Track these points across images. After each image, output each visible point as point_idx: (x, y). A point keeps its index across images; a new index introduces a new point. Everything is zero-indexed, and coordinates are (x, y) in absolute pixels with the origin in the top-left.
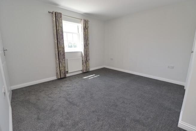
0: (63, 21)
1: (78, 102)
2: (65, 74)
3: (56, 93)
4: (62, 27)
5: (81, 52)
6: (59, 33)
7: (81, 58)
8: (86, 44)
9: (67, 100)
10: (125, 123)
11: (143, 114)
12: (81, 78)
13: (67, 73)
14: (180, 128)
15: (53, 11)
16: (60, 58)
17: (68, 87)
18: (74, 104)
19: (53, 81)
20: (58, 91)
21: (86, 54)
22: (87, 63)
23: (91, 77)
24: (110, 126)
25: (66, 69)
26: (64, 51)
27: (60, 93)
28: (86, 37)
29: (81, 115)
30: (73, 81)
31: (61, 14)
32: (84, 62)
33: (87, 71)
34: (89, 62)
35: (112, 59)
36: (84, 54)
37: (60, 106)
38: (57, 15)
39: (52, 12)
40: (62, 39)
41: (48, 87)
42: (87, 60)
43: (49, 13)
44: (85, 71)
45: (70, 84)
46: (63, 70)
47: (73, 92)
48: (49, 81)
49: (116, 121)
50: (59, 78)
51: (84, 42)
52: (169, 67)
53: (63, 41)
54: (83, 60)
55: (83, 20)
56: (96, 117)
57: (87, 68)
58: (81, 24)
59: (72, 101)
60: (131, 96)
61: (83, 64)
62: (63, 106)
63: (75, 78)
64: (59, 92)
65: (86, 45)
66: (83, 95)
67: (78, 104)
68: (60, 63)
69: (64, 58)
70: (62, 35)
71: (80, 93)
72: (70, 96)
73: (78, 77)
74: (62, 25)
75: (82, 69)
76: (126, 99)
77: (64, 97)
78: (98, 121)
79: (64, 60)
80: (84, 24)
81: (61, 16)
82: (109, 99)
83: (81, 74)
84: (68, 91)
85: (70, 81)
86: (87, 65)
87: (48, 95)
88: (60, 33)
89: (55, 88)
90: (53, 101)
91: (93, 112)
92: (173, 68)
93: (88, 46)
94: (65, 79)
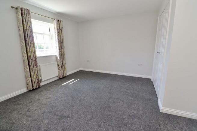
0: (32, 19)
1: (69, 113)
2: (38, 83)
3: (36, 110)
4: (31, 27)
5: (56, 56)
6: (27, 34)
7: (57, 62)
8: (61, 46)
9: (55, 115)
10: (124, 121)
11: (134, 108)
12: (60, 85)
13: (41, 82)
14: (162, 113)
15: (18, 6)
16: (31, 65)
17: (48, 98)
18: (66, 117)
19: (23, 95)
20: (37, 106)
21: (62, 58)
22: (64, 67)
23: (71, 82)
24: (113, 128)
25: (39, 77)
26: (35, 56)
27: (40, 108)
28: (60, 39)
29: (80, 127)
30: (51, 89)
31: (29, 11)
32: (60, 66)
33: (64, 76)
34: (65, 66)
35: (88, 61)
36: (60, 58)
37: (49, 124)
38: (23, 12)
39: (16, 7)
40: (32, 42)
41: (19, 104)
42: (63, 64)
43: (12, 9)
44: (61, 77)
45: (50, 94)
46: (36, 79)
47: (57, 104)
48: (17, 96)
49: (116, 122)
50: (31, 89)
51: (59, 44)
52: (139, 65)
53: (34, 44)
54: (58, 65)
55: (56, 20)
56: (97, 124)
57: (63, 73)
58: (54, 24)
59: (61, 114)
60: (117, 94)
61: (59, 69)
62: (53, 122)
63: (52, 86)
64: (38, 108)
65: (61, 48)
66: (71, 104)
67: (70, 116)
68: (31, 70)
69: (36, 64)
70: (32, 36)
71: (67, 103)
72: (55, 109)
73: (56, 85)
74: (31, 24)
75: (58, 75)
76: (115, 98)
77: (49, 112)
78: (100, 127)
79: (36, 66)
80: (57, 24)
81: (29, 14)
82: (100, 102)
83: (57, 80)
84: (51, 103)
85: (48, 90)
86: (64, 70)
87: (25, 114)
88: (29, 34)
89: (30, 103)
90: (35, 120)
91: (91, 119)
92: (141, 65)
93: (63, 48)
94: (39, 90)
